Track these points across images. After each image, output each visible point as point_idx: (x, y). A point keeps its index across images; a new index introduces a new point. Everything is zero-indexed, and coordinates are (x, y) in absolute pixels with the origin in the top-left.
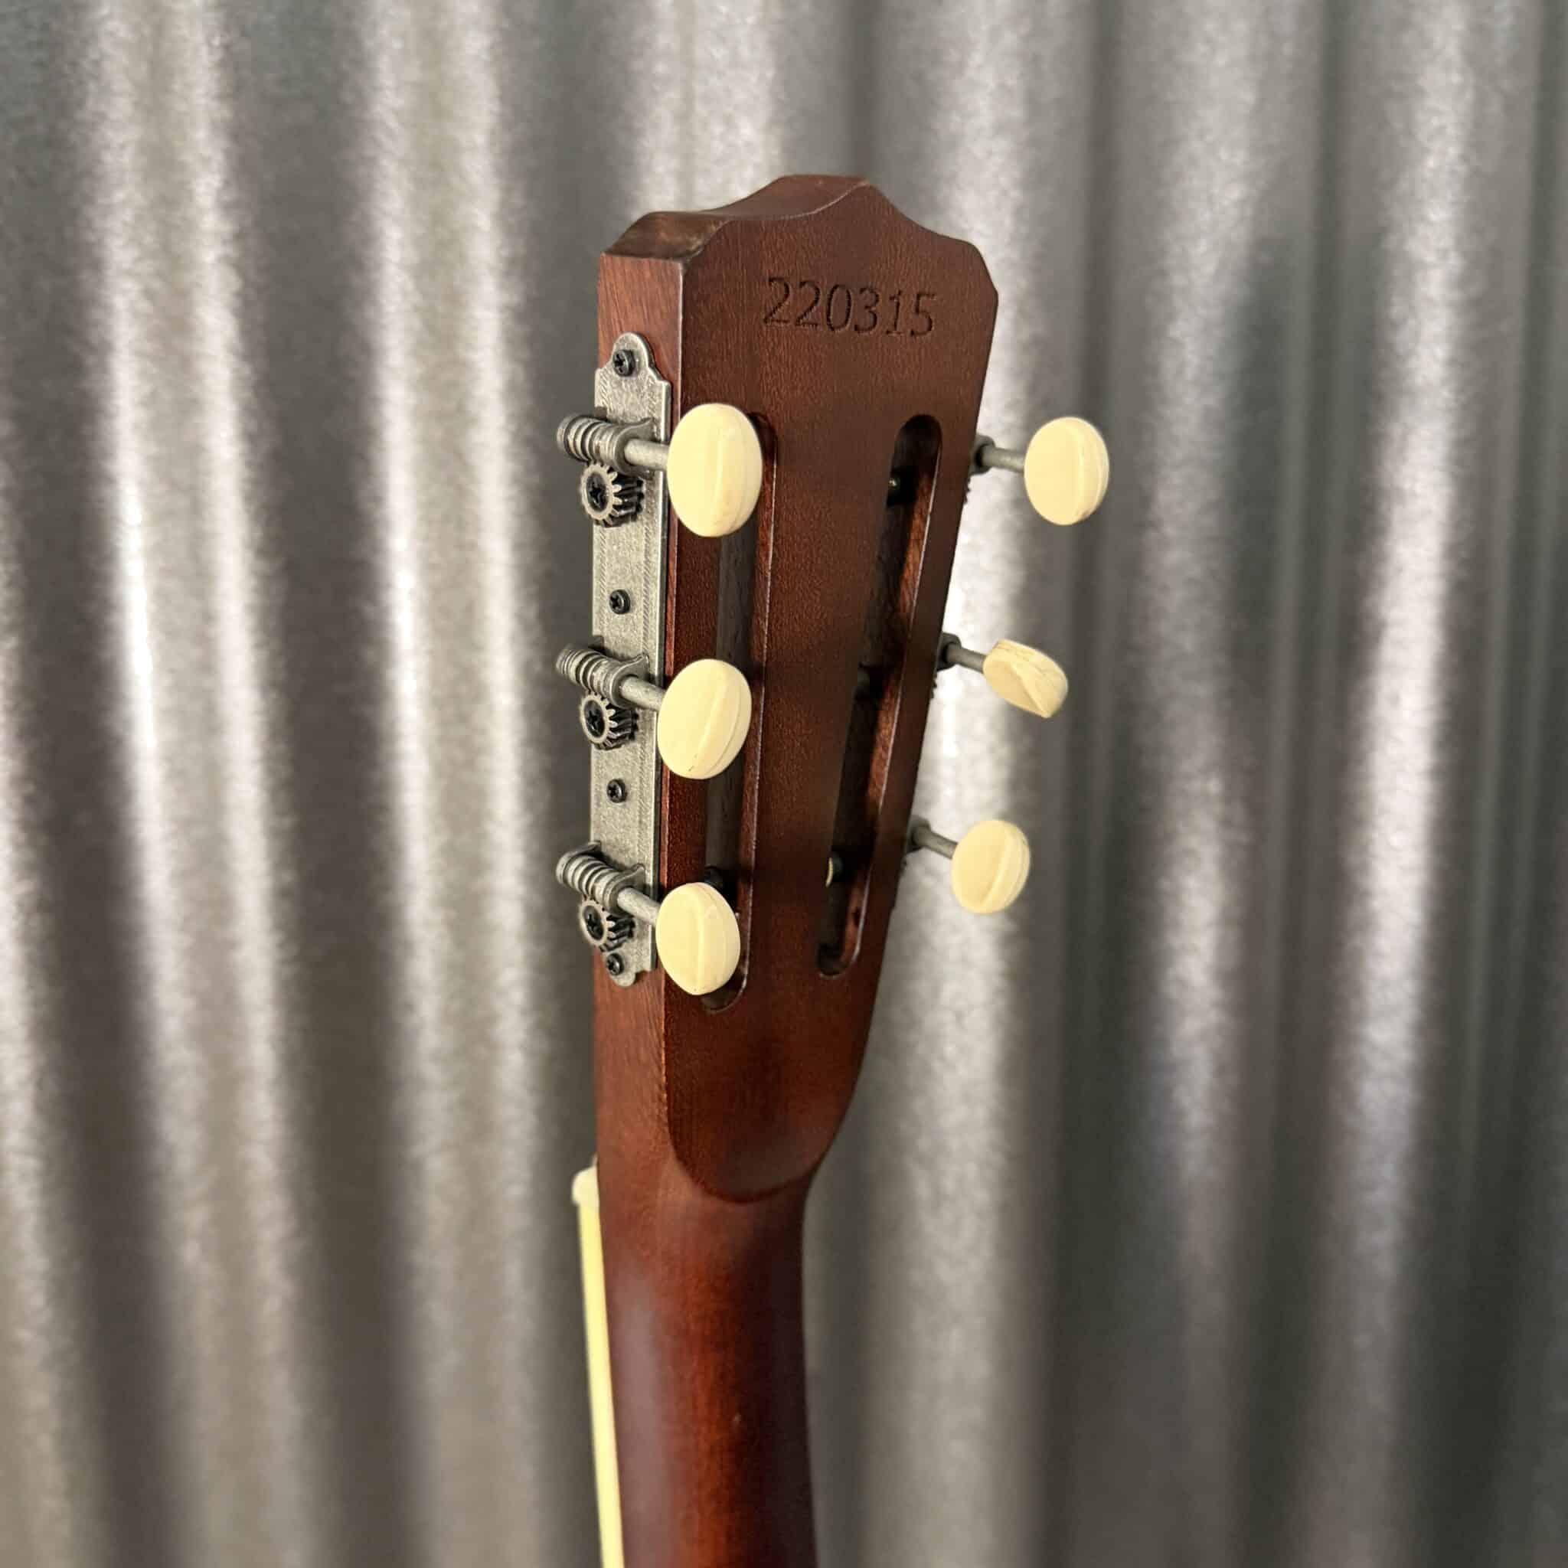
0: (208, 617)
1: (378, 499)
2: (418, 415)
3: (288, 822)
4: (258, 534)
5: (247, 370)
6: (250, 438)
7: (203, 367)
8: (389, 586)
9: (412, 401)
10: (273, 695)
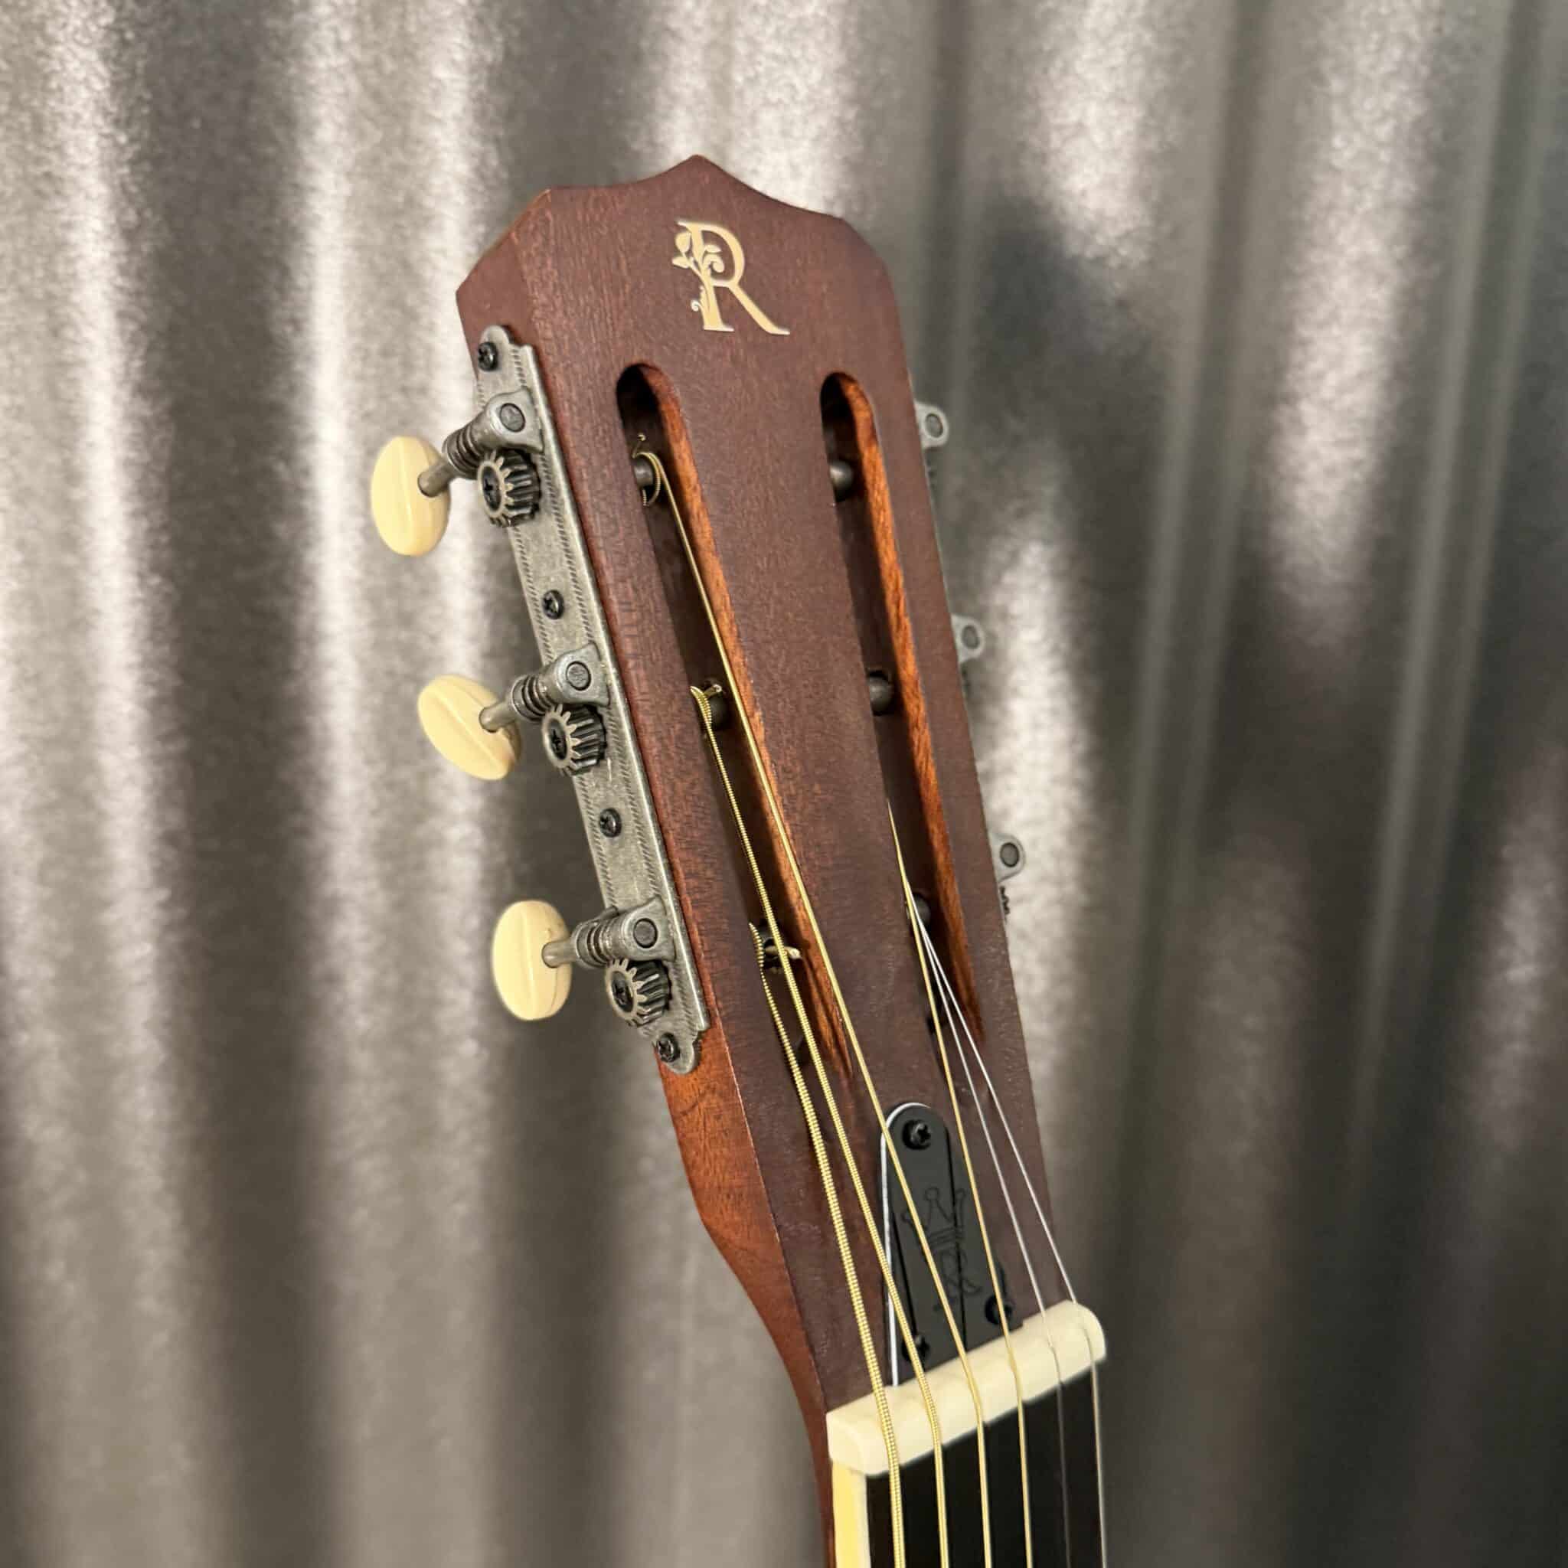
0: (72, 476)
1: (297, 324)
3: (171, 748)
8: (311, 439)
10: (155, 580)
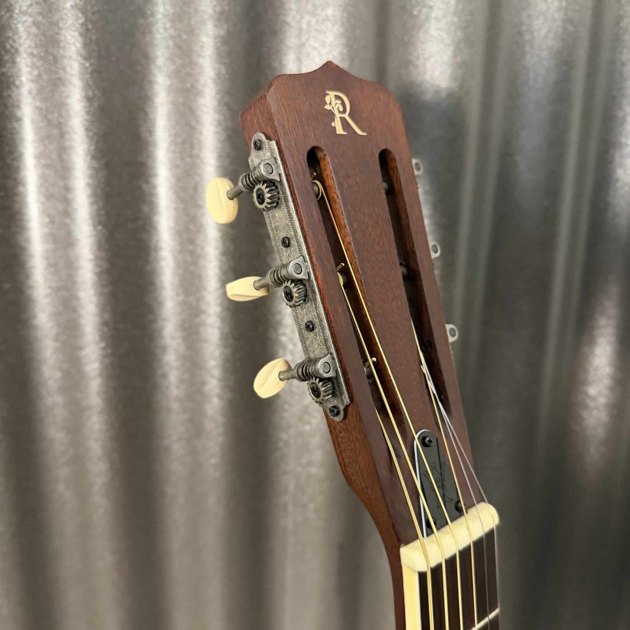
2: (171, 89)
4: (92, 148)
5: (87, 65)
6: (89, 99)
7: (66, 62)
9: (168, 83)
